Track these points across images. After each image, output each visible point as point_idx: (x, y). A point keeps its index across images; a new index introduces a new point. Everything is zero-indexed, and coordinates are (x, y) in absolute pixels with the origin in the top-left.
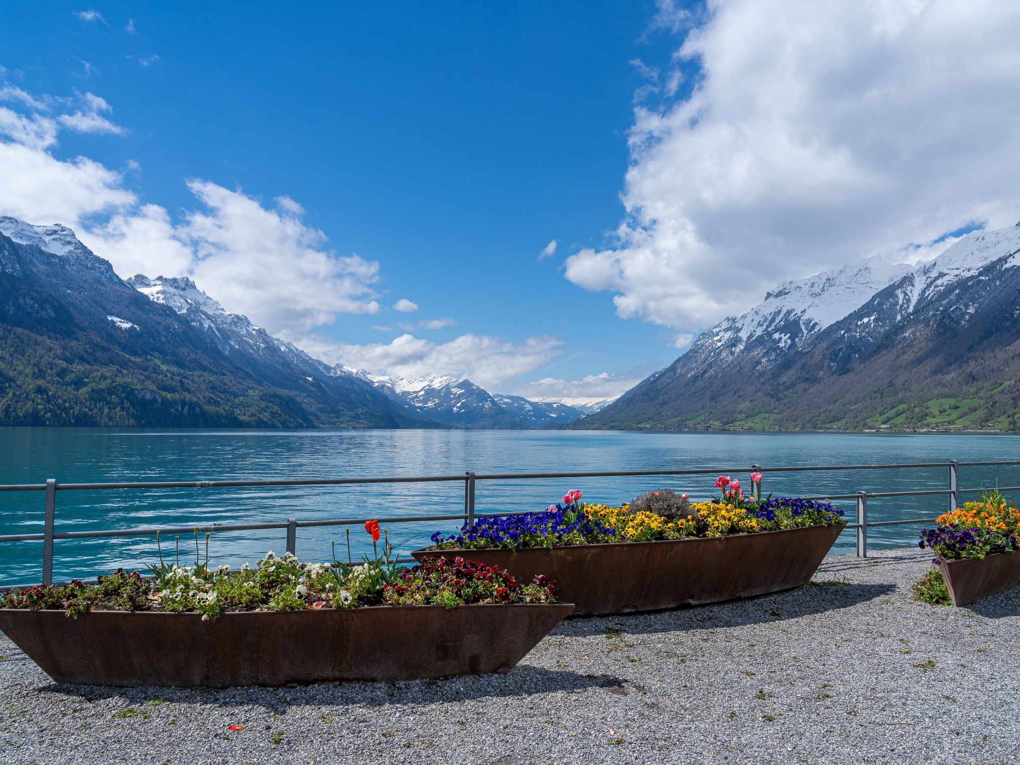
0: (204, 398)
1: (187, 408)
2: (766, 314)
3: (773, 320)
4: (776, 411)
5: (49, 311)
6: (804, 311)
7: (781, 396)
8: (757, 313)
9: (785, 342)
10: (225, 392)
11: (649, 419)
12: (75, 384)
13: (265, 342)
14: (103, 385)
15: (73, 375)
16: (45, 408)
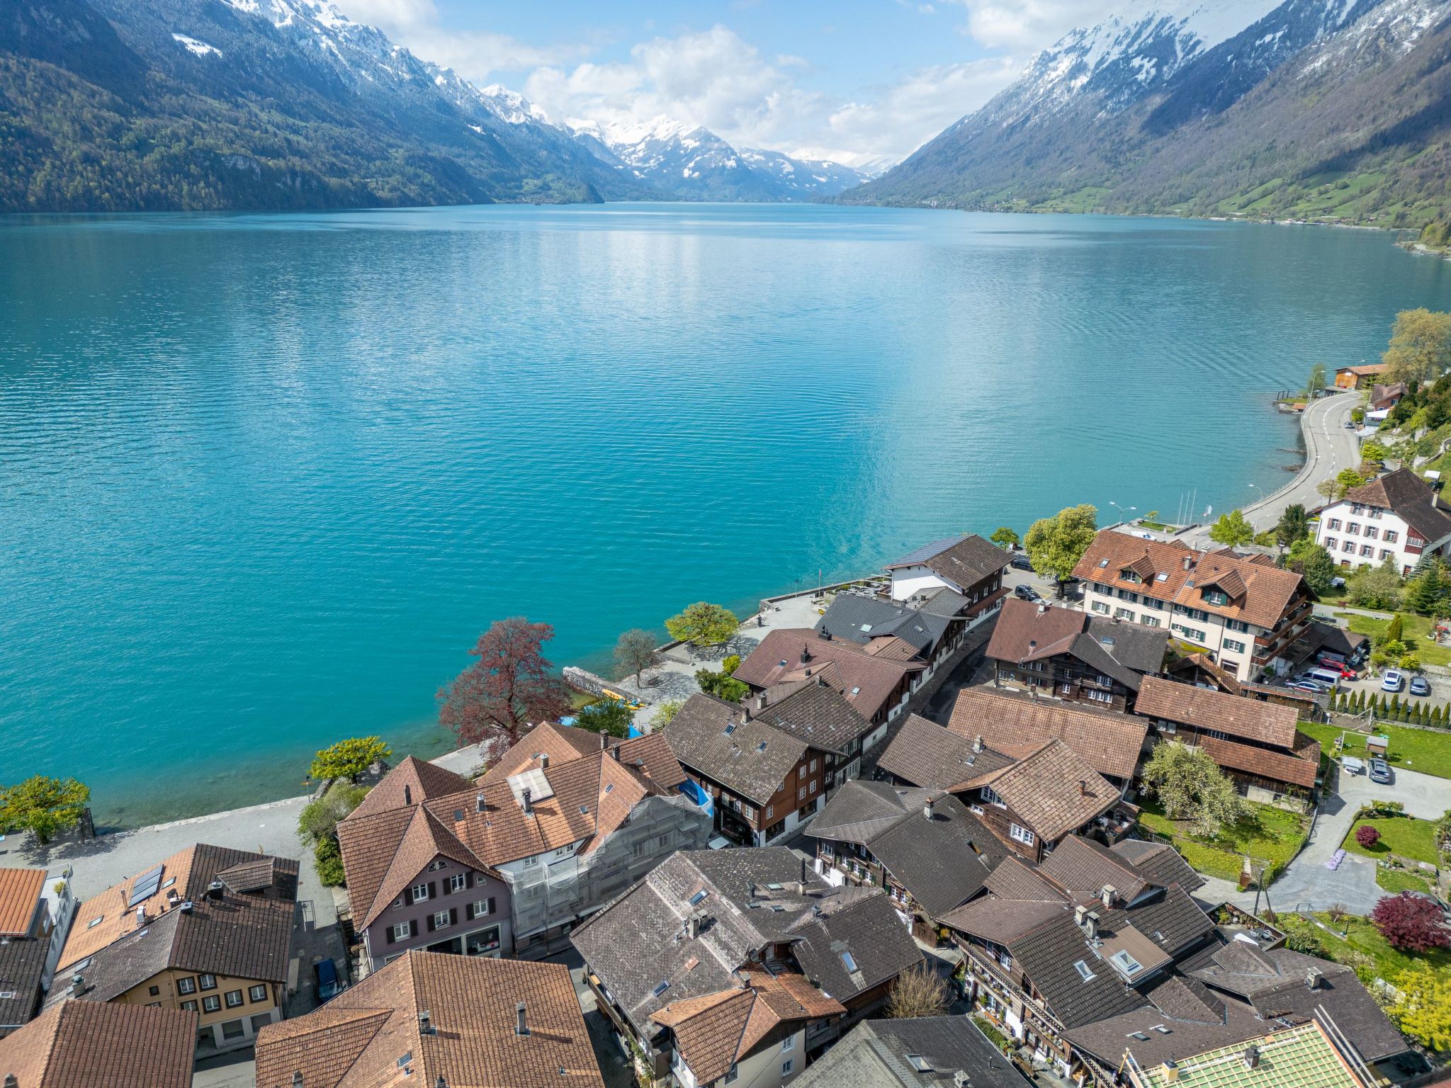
0: (323, 164)
1: (298, 180)
2: (1129, 25)
3: (1138, 34)
4: (1107, 184)
5: (80, 30)
6: (1185, 20)
7: (1121, 159)
8: (1116, 23)
9: (1148, 72)
10: (355, 153)
11: (939, 192)
12: (137, 147)
13: (412, 71)
14: (176, 149)
15: (131, 135)
16: (100, 186)
